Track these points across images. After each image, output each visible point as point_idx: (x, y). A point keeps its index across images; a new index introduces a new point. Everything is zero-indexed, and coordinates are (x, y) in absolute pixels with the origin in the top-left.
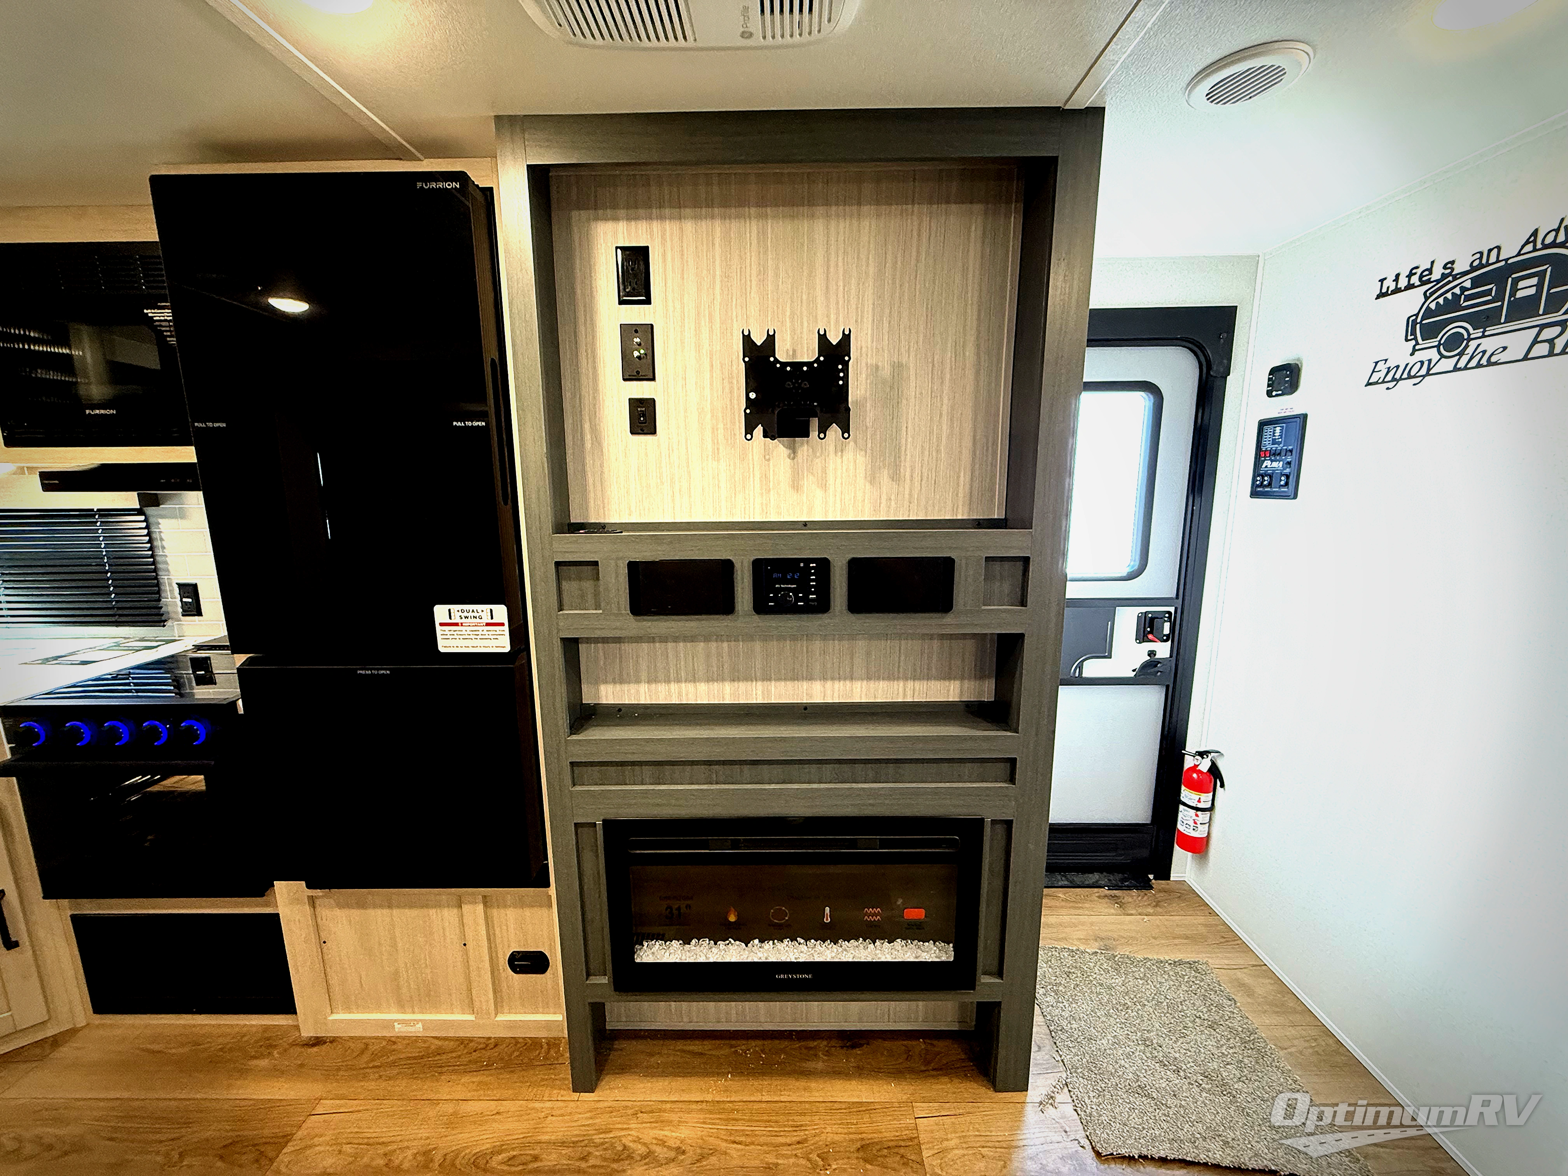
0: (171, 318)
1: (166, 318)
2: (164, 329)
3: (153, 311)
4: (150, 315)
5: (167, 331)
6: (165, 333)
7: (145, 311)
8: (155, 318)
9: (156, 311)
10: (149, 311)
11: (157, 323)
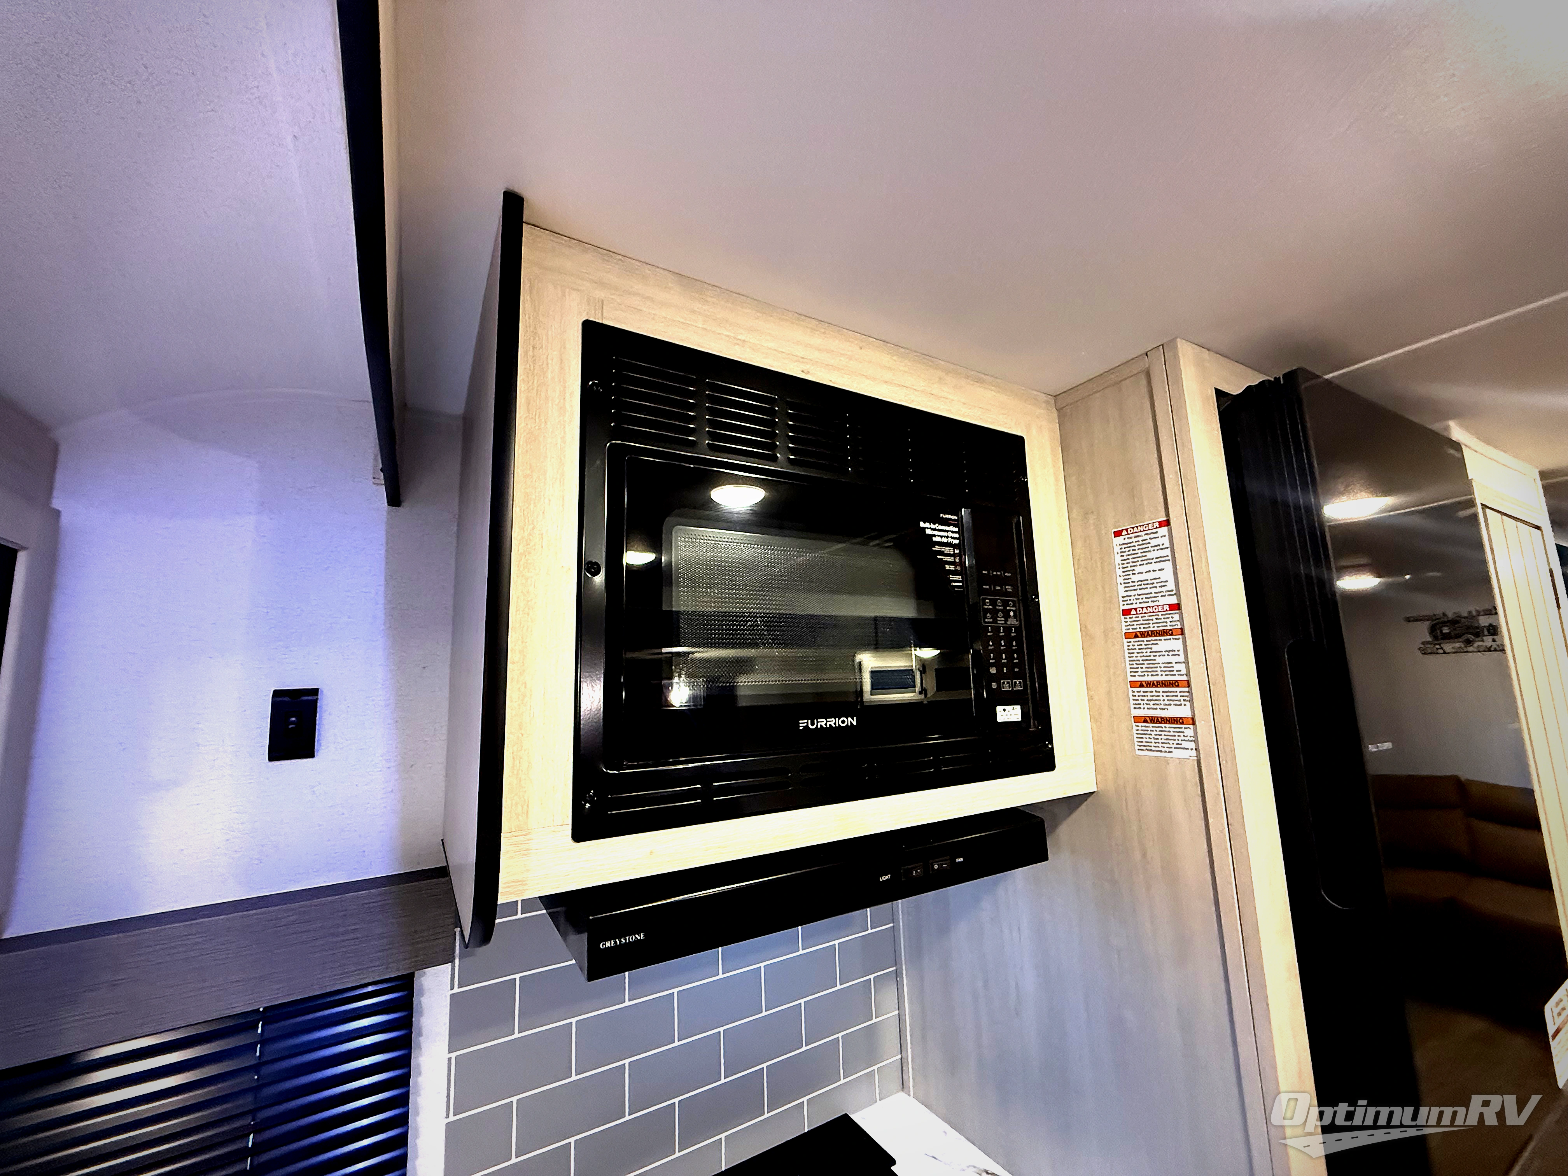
0: (957, 542)
1: (950, 540)
2: (946, 559)
3: (933, 526)
4: (928, 532)
5: (950, 563)
6: (947, 567)
7: (922, 524)
8: (934, 539)
9: (936, 526)
10: (927, 525)
11: (937, 548)
